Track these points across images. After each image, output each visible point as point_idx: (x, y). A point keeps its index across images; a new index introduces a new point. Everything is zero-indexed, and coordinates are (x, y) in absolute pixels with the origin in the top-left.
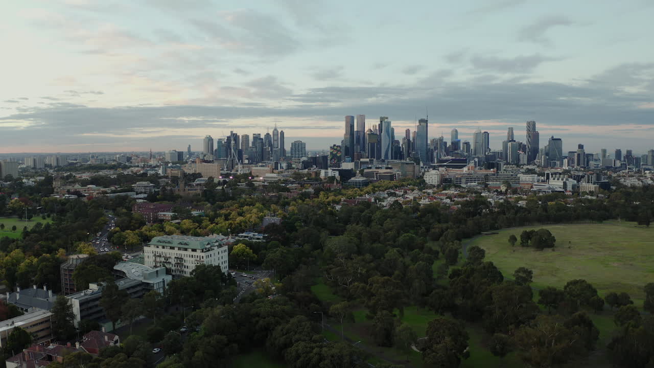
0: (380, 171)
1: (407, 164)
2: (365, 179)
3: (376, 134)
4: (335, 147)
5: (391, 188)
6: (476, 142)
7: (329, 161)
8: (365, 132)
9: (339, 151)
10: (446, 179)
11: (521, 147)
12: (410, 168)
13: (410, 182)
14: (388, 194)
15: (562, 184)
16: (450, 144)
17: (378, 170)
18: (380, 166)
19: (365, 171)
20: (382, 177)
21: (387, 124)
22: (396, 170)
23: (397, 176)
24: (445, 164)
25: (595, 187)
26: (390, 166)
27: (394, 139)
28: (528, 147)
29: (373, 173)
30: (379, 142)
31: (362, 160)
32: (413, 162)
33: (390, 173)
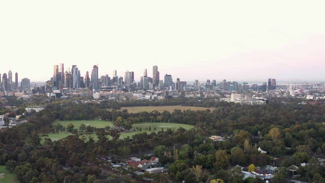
0: (74, 93)
1: (86, 90)
2: (67, 96)
3: (70, 75)
4: (49, 82)
5: (79, 100)
6: (126, 78)
7: (45, 90)
8: (64, 73)
9: (50, 84)
10: (103, 96)
11: (150, 80)
12: (87, 92)
13: (87, 98)
14: (77, 101)
15: (150, 97)
16: (112, 79)
17: (73, 93)
18: (73, 91)
19: (67, 93)
20: (74, 96)
21: (76, 69)
22: (80, 93)
23: (81, 95)
24: (103, 90)
25: (163, 98)
26: (78, 91)
27: (80, 76)
28: (154, 79)
29: (70, 94)
30: (72, 79)
31: (64, 88)
32: (88, 89)
33: (78, 94)
